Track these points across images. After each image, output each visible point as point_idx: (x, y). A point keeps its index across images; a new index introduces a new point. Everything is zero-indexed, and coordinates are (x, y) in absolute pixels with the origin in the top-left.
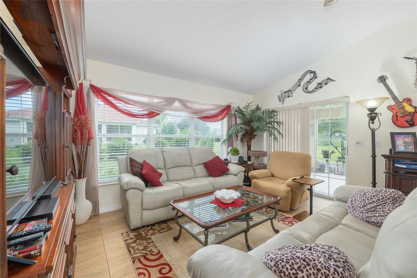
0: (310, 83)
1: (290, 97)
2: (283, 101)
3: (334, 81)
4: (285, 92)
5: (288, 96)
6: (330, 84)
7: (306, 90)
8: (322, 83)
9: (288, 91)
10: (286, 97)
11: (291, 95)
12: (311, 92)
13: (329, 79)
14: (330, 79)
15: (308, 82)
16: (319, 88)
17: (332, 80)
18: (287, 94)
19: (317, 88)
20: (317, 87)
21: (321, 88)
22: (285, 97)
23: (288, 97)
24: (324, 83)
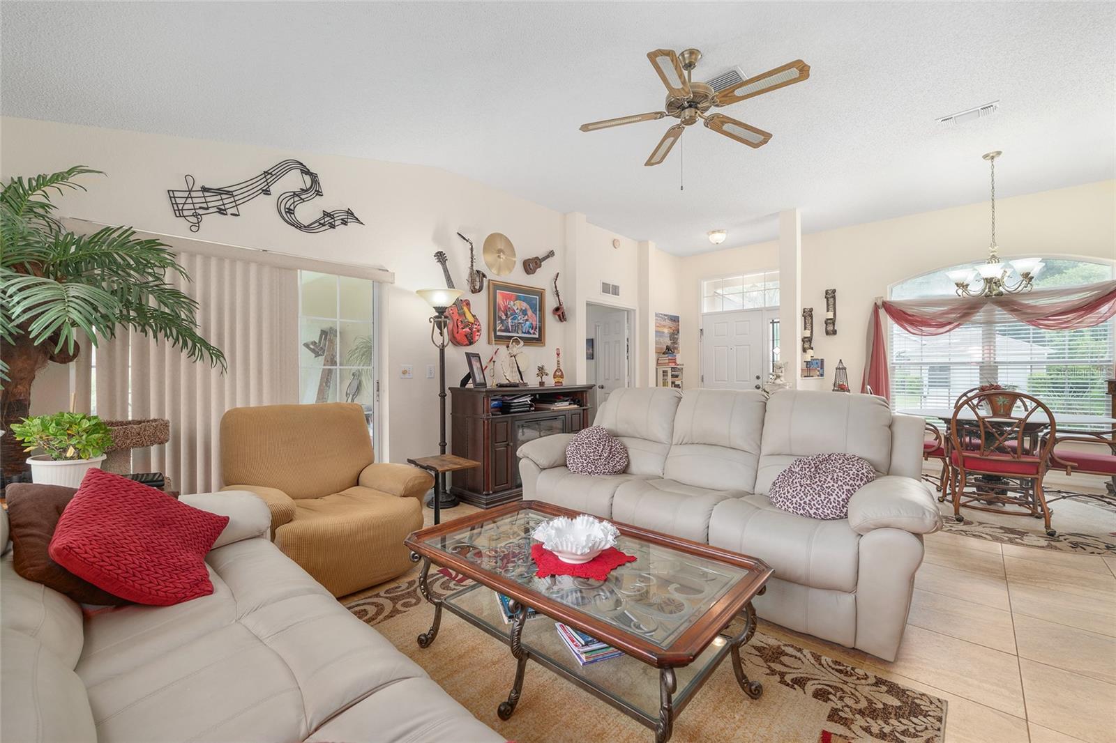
0: (302, 199)
1: (229, 215)
2: (194, 220)
3: (362, 223)
4: (204, 189)
5: (221, 209)
6: (352, 226)
7: (287, 213)
8: (335, 216)
9: (219, 192)
10: (207, 208)
11: (234, 211)
12: (305, 227)
13: (350, 213)
14: (352, 214)
15: (295, 194)
16: (327, 227)
17: (357, 219)
18: (214, 201)
19: (320, 224)
20: (322, 221)
21: (331, 227)
22: (205, 205)
23: (222, 211)
24: (339, 217)
